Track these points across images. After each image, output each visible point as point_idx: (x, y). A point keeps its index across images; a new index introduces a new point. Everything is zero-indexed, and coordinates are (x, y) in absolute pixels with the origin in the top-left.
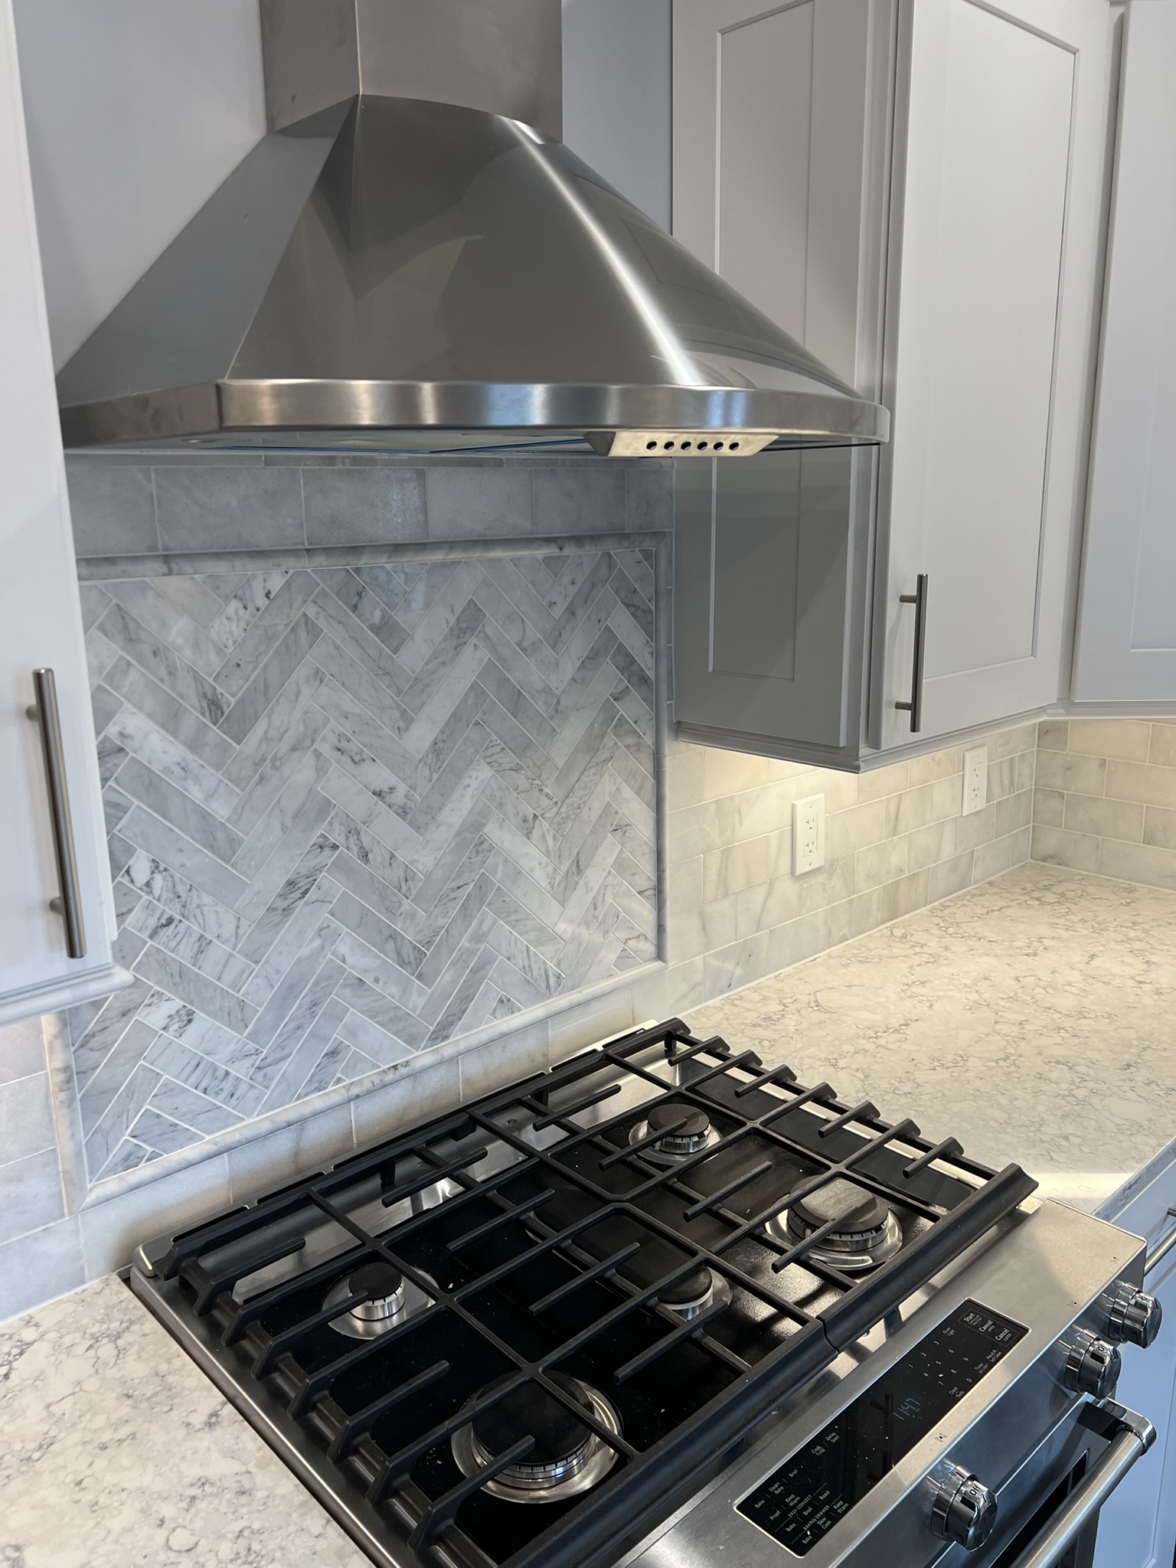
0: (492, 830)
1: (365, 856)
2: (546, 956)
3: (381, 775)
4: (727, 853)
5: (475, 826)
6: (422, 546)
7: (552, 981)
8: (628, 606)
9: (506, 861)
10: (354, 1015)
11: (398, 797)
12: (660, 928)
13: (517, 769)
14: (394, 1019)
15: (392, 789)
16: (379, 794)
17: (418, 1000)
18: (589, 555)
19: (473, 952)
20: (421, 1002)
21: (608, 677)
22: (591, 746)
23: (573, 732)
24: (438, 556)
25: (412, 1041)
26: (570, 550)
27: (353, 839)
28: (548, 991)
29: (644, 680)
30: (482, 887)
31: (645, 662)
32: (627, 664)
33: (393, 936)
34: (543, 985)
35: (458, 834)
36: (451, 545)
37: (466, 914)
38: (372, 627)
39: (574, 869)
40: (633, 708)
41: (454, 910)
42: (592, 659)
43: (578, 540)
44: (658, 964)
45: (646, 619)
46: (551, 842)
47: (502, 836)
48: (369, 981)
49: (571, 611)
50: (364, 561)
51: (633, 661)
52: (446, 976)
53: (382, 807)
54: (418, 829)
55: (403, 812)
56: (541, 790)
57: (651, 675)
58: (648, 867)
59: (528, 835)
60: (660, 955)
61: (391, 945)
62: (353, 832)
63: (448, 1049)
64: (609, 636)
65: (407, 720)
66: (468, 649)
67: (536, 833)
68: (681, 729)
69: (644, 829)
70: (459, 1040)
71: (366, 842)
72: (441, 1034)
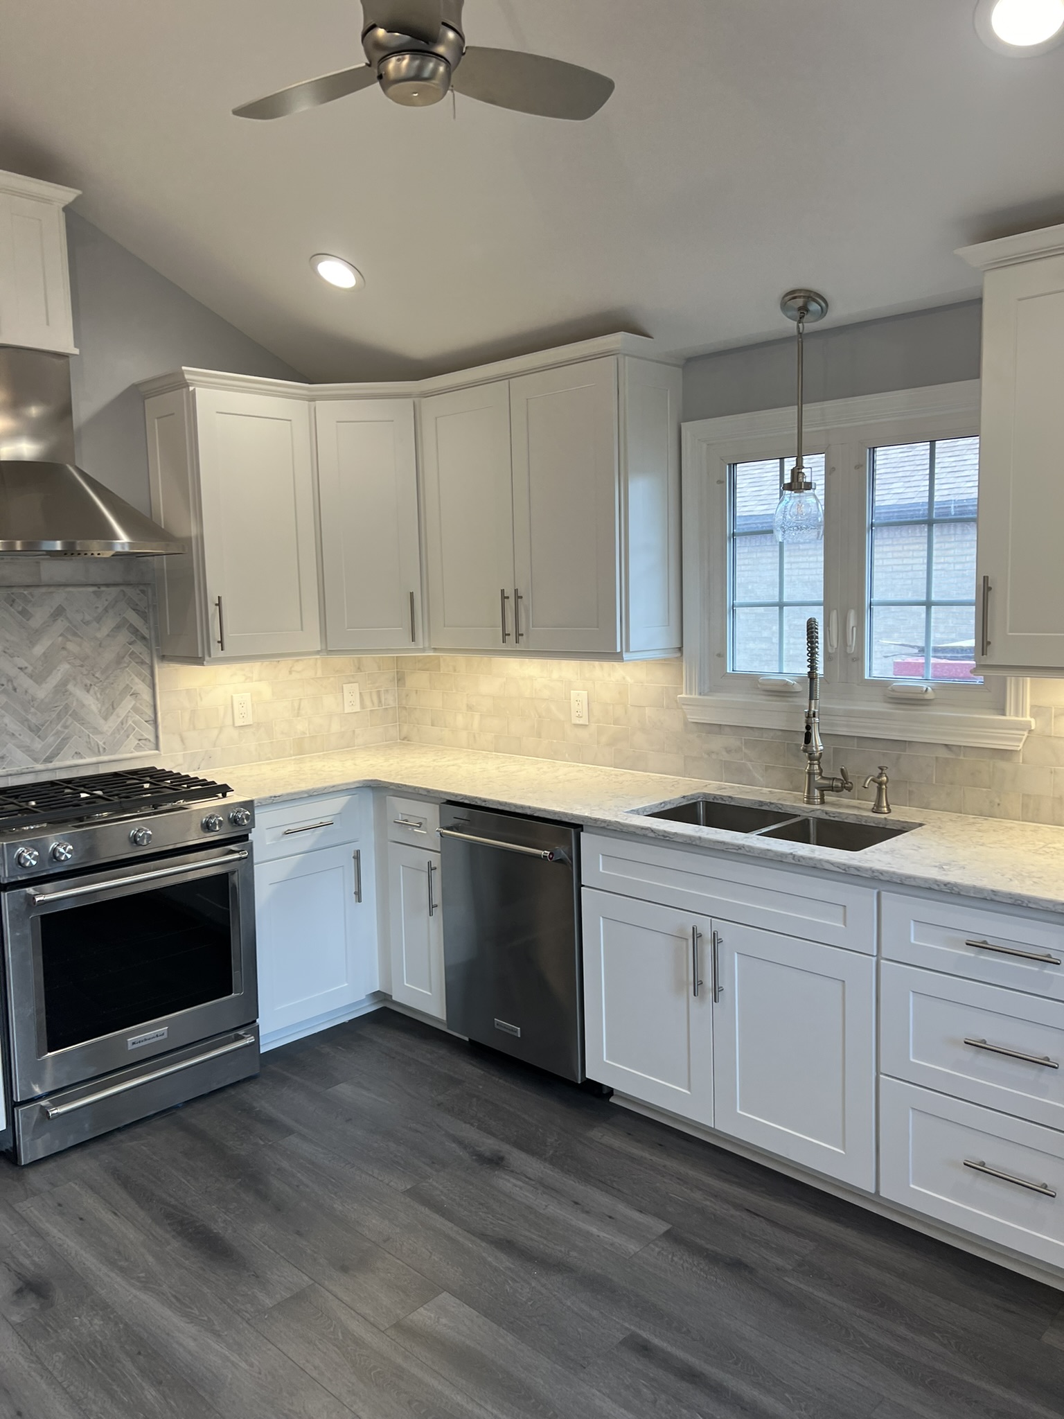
0: (70, 687)
1: (15, 690)
2: (97, 739)
3: (22, 662)
4: (193, 712)
5: (64, 683)
6: (38, 586)
7: (101, 750)
8: (134, 610)
9: (77, 700)
10: (10, 746)
11: (30, 669)
12: (157, 737)
13: (82, 666)
14: (28, 750)
15: (26, 668)
16: (21, 669)
17: (38, 745)
18: (114, 591)
19: (63, 732)
20: (40, 746)
21: (124, 637)
22: (119, 660)
23: (109, 655)
24: (44, 590)
25: (36, 760)
26: (103, 589)
27: (10, 684)
28: (99, 754)
29: (144, 638)
30: (67, 707)
31: (144, 631)
32: (135, 631)
33: (27, 720)
34: (97, 750)
35: (56, 687)
36: (49, 586)
37: (59, 717)
38: (19, 612)
39: (111, 707)
40: (139, 648)
41: (54, 715)
42: (118, 628)
43: (107, 585)
44: (157, 752)
45: (143, 615)
46: (99, 696)
47: (77, 692)
48: (17, 735)
49: (106, 610)
50: (14, 590)
51: (138, 630)
52: (50, 739)
53: (22, 673)
54: (37, 683)
55: (31, 676)
56: (94, 675)
57: (147, 636)
58: (150, 712)
59: (88, 691)
60: (157, 748)
61: (26, 723)
62: (10, 680)
63: (51, 766)
64: (125, 620)
65: (33, 644)
66: (59, 621)
67: (92, 691)
68: (163, 658)
69: (146, 695)
70: (56, 763)
71: (15, 685)
72: (49, 760)
